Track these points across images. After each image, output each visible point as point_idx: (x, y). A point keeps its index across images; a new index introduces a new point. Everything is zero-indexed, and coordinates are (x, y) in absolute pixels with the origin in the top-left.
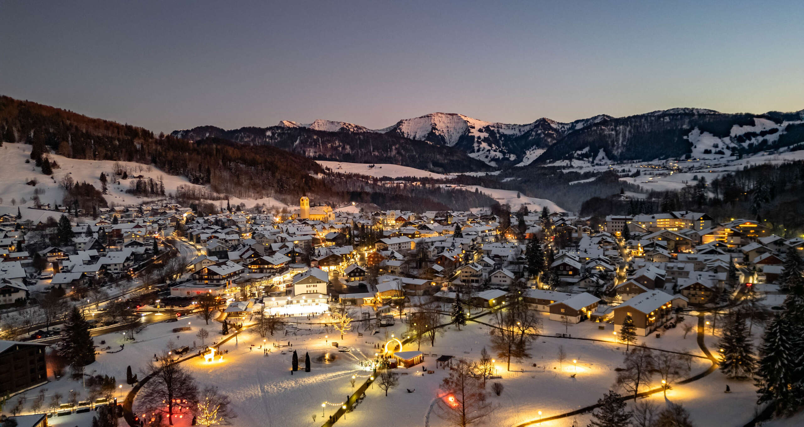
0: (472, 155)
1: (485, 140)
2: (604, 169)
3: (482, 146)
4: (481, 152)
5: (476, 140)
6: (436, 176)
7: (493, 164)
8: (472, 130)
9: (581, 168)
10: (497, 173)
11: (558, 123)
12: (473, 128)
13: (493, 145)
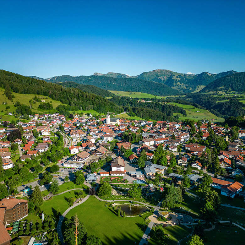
0: (173, 88)
1: (179, 81)
2: (232, 95)
3: (177, 84)
4: (177, 86)
5: (175, 81)
6: (158, 97)
7: (182, 92)
8: (173, 77)
9: (221, 95)
10: (184, 96)
11: (211, 74)
12: (174, 76)
13: (182, 83)
